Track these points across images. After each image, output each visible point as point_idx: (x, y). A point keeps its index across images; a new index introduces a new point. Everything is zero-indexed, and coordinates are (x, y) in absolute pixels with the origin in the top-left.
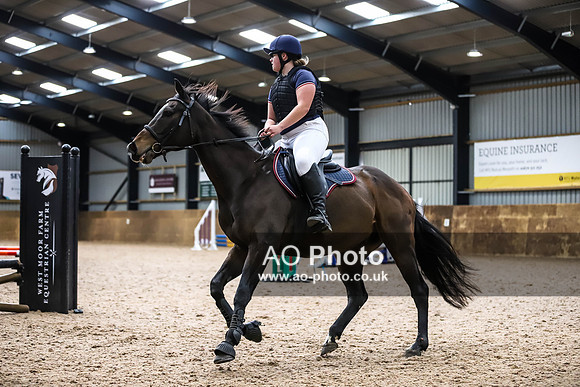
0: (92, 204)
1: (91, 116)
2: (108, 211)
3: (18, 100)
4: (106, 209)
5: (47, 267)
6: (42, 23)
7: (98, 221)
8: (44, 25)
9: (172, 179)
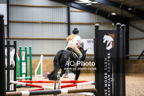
0: (131, 56)
1: (129, 9)
2: (140, 60)
3: (90, 2)
4: (139, 59)
5: (109, 87)
7: (134, 65)
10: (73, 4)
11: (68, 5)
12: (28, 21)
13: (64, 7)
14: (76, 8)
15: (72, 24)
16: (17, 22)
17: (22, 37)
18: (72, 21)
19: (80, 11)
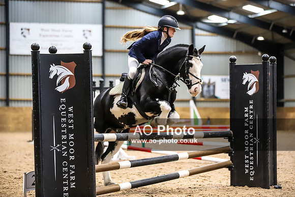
0: (286, 101)
1: (284, 31)
3: (226, 20)
5: (252, 152)
14: (204, 30)
16: (116, 52)
19: (210, 34)
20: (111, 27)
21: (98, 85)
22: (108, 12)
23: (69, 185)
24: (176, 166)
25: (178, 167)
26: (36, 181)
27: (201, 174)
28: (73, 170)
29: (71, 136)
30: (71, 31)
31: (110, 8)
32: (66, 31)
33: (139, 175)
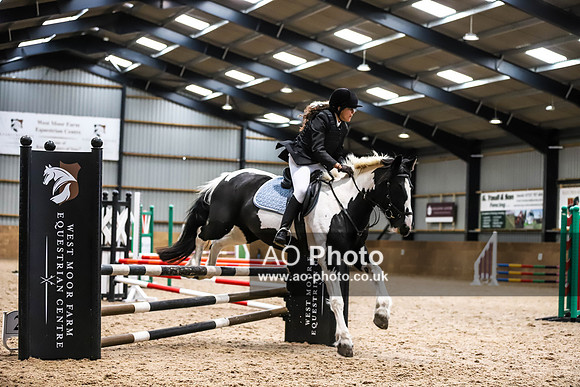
1: (364, 139)
2: (382, 240)
3: (287, 120)
4: (379, 238)
5: (315, 296)
6: (312, 37)
8: (315, 40)
9: (451, 208)
10: (252, 125)
11: (242, 126)
12: (160, 154)
13: (234, 129)
14: (257, 132)
15: (249, 163)
16: (138, 156)
17: (147, 187)
18: (248, 157)
19: (266, 138)
20: (132, 122)
21: (110, 199)
22: (129, 102)
23: (65, 332)
24: (212, 312)
25: (215, 314)
26: (19, 324)
27: (246, 324)
28: (70, 311)
29: (70, 265)
30: (78, 125)
31: (133, 97)
32: (72, 125)
33: (161, 322)
